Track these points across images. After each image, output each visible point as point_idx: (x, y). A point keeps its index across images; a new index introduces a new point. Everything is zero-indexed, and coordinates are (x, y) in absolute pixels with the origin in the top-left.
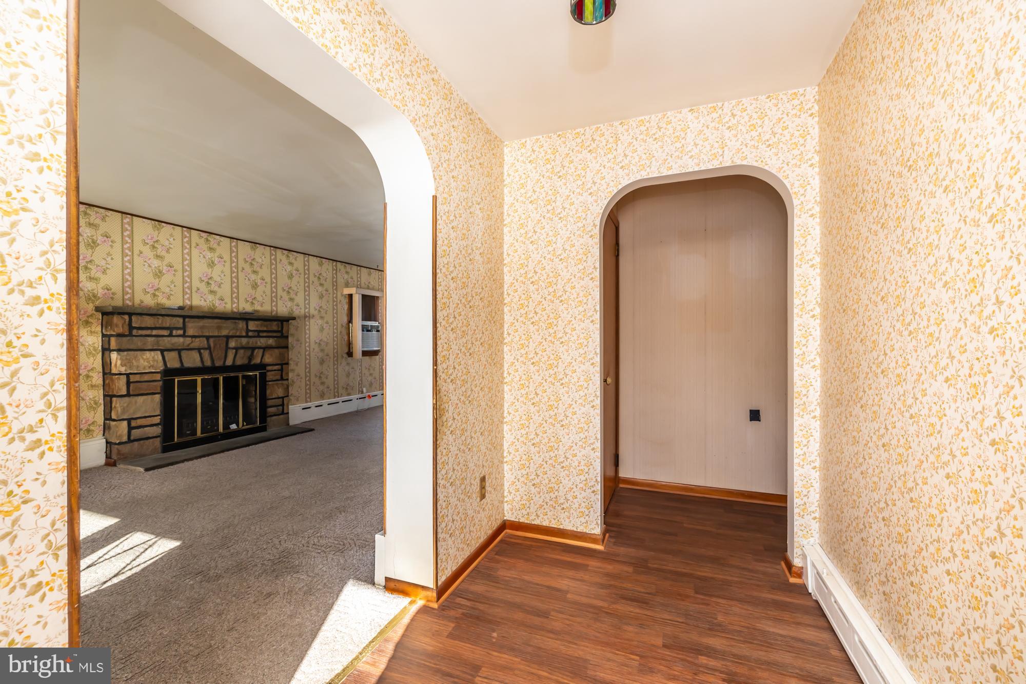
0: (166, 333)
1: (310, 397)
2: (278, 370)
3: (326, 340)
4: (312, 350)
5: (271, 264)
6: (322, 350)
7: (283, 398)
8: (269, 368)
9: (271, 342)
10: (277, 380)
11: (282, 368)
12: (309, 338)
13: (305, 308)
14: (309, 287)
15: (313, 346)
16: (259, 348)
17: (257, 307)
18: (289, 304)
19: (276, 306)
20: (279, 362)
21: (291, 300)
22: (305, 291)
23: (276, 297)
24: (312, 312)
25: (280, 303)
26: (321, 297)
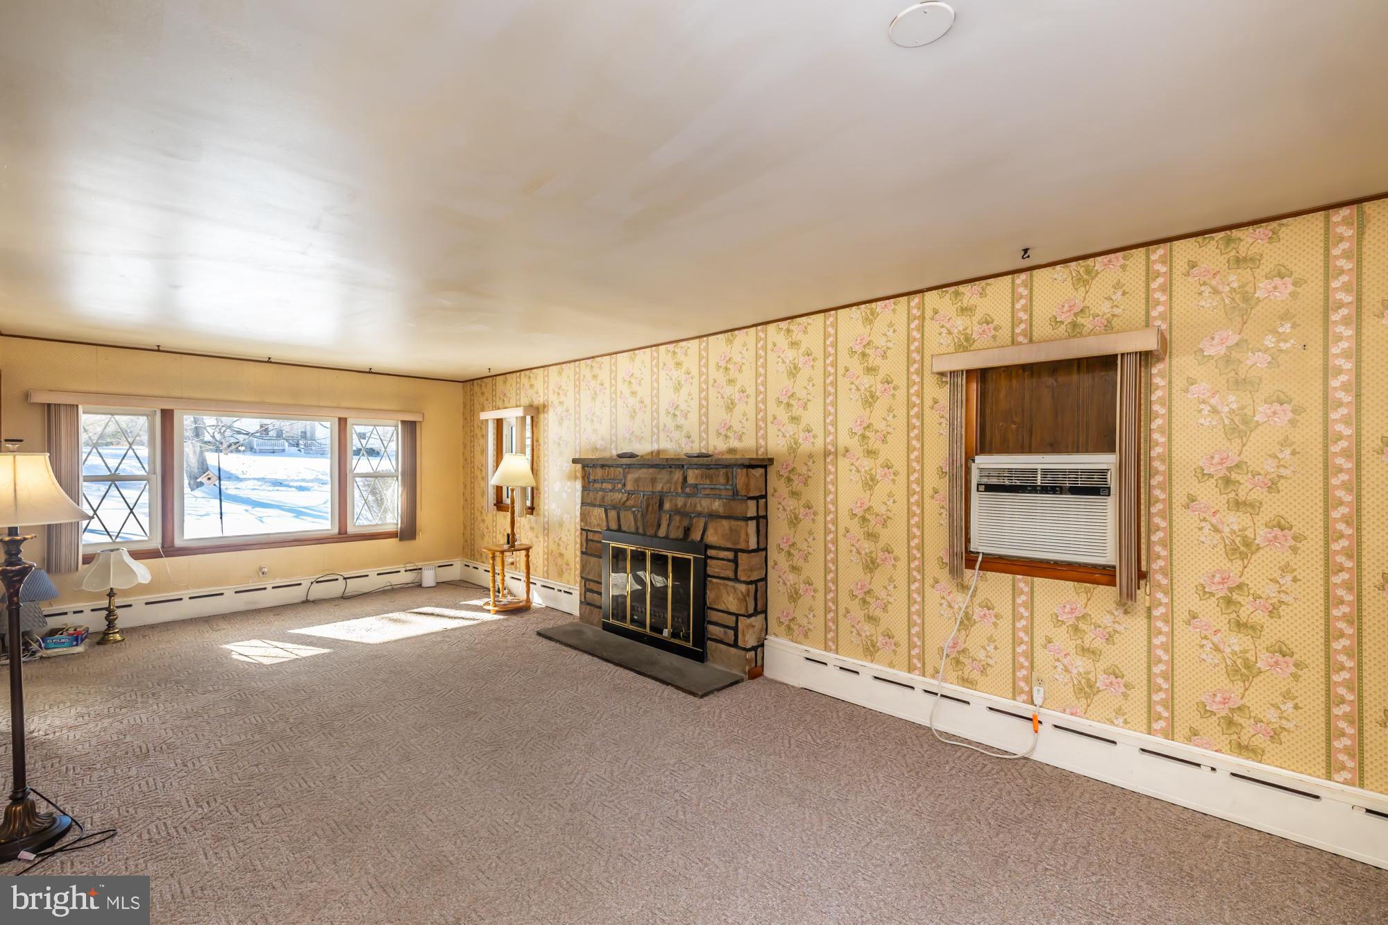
0: (609, 486)
1: (836, 640)
2: (729, 560)
3: (883, 509)
4: (841, 531)
5: (757, 357)
6: (871, 536)
7: (737, 615)
8: (711, 552)
9: (717, 505)
10: (728, 579)
11: (736, 556)
12: (835, 502)
13: (826, 433)
14: (835, 384)
15: (844, 521)
16: (699, 515)
17: (734, 443)
18: (790, 429)
19: (765, 437)
20: (729, 546)
21: (795, 419)
22: (826, 394)
23: (765, 420)
24: (844, 440)
25: (772, 430)
26: (870, 400)
